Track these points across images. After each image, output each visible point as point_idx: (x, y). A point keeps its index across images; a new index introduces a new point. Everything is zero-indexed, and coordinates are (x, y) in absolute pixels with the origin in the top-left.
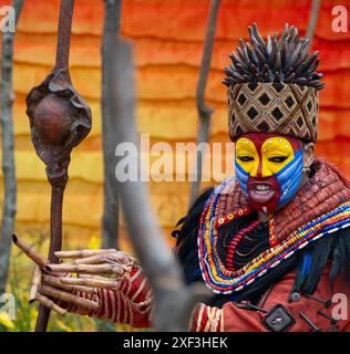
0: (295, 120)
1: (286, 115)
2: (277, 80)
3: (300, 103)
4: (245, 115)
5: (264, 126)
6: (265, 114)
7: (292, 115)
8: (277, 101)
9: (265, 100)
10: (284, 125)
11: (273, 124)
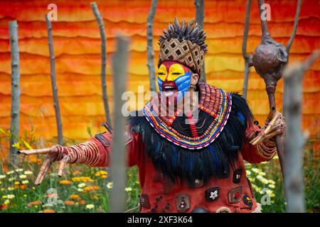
0: (187, 57)
1: (182, 54)
2: (181, 38)
3: (191, 50)
4: (164, 53)
5: (171, 57)
6: (173, 52)
7: (186, 55)
8: (179, 47)
9: (173, 46)
10: (181, 58)
11: (176, 57)
